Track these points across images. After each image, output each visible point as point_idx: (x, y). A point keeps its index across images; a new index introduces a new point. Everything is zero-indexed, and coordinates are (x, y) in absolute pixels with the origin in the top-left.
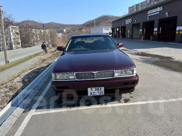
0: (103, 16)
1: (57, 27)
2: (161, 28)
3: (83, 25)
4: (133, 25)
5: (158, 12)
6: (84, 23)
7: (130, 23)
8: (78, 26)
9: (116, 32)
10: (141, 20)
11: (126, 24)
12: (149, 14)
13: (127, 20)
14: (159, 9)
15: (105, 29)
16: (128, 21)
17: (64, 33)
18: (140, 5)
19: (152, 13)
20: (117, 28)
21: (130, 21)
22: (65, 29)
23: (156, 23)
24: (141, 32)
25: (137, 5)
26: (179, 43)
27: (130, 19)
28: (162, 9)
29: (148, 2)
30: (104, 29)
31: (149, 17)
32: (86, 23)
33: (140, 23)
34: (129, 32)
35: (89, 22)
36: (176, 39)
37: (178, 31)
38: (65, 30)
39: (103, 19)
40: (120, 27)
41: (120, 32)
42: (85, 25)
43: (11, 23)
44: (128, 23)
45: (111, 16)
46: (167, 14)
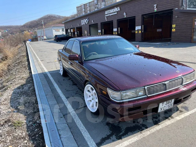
0: (47, 15)
2: (119, 28)
3: (24, 26)
4: (90, 26)
5: (116, 12)
7: (87, 23)
8: (17, 27)
9: (70, 34)
10: (98, 20)
11: (82, 24)
12: (106, 15)
13: (82, 21)
14: (117, 9)
15: (56, 31)
16: (84, 22)
18: (87, 4)
19: (110, 14)
20: (71, 29)
21: (86, 21)
23: (115, 24)
24: (99, 33)
25: (84, 5)
26: (140, 42)
27: (86, 19)
28: (119, 9)
29: (96, 2)
30: (54, 31)
31: (107, 17)
32: (27, 24)
33: (97, 24)
34: (86, 33)
35: (32, 22)
36: (136, 38)
37: (137, 31)
39: (48, 18)
40: (75, 28)
41: (76, 33)
42: (27, 26)
44: (84, 24)
45: (57, 15)
46: (125, 14)
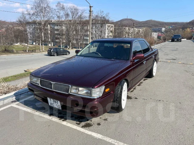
1: (155, 25)
6: (192, 20)
17: (162, 32)
22: (164, 27)
38: (163, 29)
42: (192, 23)
43: (108, 22)
